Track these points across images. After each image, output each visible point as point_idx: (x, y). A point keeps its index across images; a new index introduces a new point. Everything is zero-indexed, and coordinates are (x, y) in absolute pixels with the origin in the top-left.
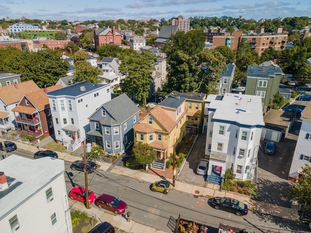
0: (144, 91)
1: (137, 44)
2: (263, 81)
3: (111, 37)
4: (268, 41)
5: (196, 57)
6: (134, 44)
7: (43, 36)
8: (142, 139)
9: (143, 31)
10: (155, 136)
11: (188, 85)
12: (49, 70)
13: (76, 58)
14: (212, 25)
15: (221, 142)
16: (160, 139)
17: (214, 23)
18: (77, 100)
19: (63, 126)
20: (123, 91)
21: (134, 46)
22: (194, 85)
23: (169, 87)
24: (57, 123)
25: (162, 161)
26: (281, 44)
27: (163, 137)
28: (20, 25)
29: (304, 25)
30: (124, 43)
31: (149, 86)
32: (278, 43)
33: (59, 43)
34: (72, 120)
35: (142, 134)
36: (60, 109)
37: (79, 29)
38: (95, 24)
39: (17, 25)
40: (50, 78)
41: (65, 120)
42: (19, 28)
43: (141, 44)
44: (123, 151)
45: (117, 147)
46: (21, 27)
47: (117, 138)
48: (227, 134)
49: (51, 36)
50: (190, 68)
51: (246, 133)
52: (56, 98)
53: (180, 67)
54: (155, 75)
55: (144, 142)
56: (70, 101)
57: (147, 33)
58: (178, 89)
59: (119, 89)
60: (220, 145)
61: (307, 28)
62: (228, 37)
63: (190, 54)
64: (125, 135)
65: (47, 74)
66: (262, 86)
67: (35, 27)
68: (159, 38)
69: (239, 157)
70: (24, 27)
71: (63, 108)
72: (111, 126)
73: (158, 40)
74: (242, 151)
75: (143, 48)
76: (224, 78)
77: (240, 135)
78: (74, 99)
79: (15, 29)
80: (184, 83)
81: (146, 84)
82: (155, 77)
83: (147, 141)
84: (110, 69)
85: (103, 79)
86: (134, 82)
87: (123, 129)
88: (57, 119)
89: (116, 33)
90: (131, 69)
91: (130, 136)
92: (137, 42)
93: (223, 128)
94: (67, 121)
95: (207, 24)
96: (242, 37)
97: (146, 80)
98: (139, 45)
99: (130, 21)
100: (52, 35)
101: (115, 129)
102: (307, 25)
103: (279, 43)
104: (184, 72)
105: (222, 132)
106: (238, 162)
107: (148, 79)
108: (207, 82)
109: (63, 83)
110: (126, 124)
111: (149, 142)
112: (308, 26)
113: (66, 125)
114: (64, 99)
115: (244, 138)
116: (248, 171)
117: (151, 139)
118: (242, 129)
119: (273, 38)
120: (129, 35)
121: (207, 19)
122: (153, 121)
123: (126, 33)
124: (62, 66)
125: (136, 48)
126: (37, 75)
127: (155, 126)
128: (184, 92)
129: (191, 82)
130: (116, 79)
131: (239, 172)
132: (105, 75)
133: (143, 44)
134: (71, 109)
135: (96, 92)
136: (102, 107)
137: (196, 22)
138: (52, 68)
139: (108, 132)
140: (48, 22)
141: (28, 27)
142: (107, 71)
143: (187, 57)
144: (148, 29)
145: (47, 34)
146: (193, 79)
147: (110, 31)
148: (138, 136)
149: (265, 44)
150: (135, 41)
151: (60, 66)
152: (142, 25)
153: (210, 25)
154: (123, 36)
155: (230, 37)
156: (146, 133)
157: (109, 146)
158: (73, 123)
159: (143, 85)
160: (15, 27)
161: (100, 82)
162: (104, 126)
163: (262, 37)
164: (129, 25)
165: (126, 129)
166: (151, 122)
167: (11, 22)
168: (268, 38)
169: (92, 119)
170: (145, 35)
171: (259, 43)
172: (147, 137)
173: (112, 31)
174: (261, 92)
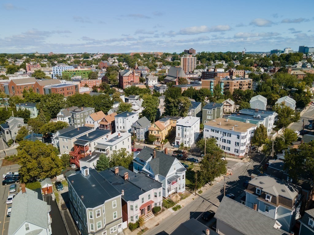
0: (153, 115)
1: (151, 81)
2: (210, 111)
3: (132, 77)
4: (238, 84)
5: (177, 100)
6: (149, 81)
7: (78, 75)
8: (152, 133)
9: (156, 66)
10: (157, 132)
11: (174, 113)
12: (104, 105)
13: (114, 97)
14: (218, 59)
15: (179, 133)
16: (158, 133)
17: (220, 58)
18: (126, 119)
19: (120, 129)
20: (143, 115)
21: (149, 83)
22: (177, 113)
23: (165, 114)
24: (118, 128)
25: (159, 142)
26: (248, 85)
27: (159, 132)
28: (61, 66)
29: (296, 60)
30: (141, 81)
31: (156, 113)
32: (245, 85)
33: (94, 82)
34: (124, 127)
35: (152, 131)
36: (119, 123)
37: (102, 64)
38: (114, 58)
39: (58, 66)
40: (105, 109)
41: (121, 127)
42: (60, 69)
43: (154, 81)
44: (144, 139)
45: (142, 137)
46: (61, 67)
47: (142, 133)
48: (181, 130)
49: (84, 75)
50: (175, 105)
51: (186, 129)
52: (118, 118)
53: (170, 105)
54: (160, 107)
55: (152, 134)
56: (123, 119)
57: (160, 68)
58: (170, 115)
59: (141, 115)
60: (179, 134)
61: (300, 63)
62: (212, 81)
63: (174, 99)
64: (145, 133)
65: (104, 107)
66: (209, 114)
67: (71, 66)
68: (168, 76)
69: (185, 138)
70: (64, 68)
71: (121, 122)
72: (140, 129)
73: (167, 78)
74: (185, 136)
75: (155, 85)
76: (192, 109)
77: (184, 130)
78: (125, 118)
79: (57, 69)
80: (172, 112)
81: (155, 112)
82: (160, 108)
83: (153, 134)
84: (136, 104)
85: (132, 109)
86: (148, 112)
87: (144, 130)
88: (117, 127)
89: (136, 74)
90: (147, 106)
91: (147, 134)
92: (151, 80)
93: (179, 128)
94: (122, 127)
95: (214, 58)
96: (220, 81)
97: (154, 110)
98: (152, 82)
99: (145, 55)
100: (84, 73)
101: (141, 130)
102: (300, 61)
103: (247, 85)
104: (171, 107)
105: (179, 129)
106: (184, 140)
107: (155, 110)
108: (183, 112)
109: (112, 111)
110: (145, 128)
111: (154, 134)
112: (302, 61)
113: (121, 129)
114: (121, 118)
115: (185, 131)
116: (188, 143)
117: (155, 133)
118: (184, 128)
119: (241, 82)
120: (145, 73)
121: (214, 53)
122: (156, 126)
123: (142, 72)
124: (111, 103)
125: (150, 84)
126: (100, 108)
127: (156, 128)
128: (172, 116)
129: (175, 111)
130: (139, 109)
131: (185, 143)
132: (133, 107)
133: (156, 81)
134: (124, 122)
135: (133, 116)
136: (137, 121)
137: (204, 56)
138: (106, 104)
139: (138, 131)
140: (72, 56)
141: (65, 67)
142: (134, 105)
143: (173, 100)
144: (161, 63)
145: (81, 73)
146: (176, 110)
147: (131, 73)
148: (150, 132)
149: (236, 86)
150: (150, 79)
151: (110, 103)
152: (156, 60)
153: (216, 60)
154: (140, 74)
155: (213, 81)
156: (153, 131)
157: (139, 137)
158: (124, 128)
159: (153, 113)
160: (57, 68)
161: (131, 111)
162: (137, 128)
163: (233, 81)
164: (145, 59)
165: (146, 130)
166: (155, 127)
167: (40, 57)
168: (237, 82)
169: (133, 126)
170: (158, 70)
171: (232, 85)
172: (153, 132)
173: (133, 72)
174: (209, 116)
